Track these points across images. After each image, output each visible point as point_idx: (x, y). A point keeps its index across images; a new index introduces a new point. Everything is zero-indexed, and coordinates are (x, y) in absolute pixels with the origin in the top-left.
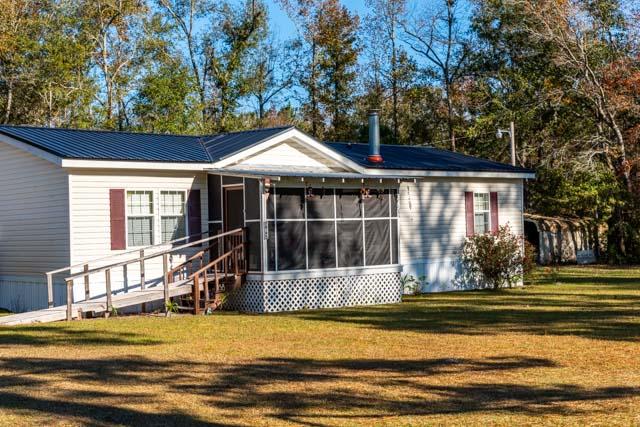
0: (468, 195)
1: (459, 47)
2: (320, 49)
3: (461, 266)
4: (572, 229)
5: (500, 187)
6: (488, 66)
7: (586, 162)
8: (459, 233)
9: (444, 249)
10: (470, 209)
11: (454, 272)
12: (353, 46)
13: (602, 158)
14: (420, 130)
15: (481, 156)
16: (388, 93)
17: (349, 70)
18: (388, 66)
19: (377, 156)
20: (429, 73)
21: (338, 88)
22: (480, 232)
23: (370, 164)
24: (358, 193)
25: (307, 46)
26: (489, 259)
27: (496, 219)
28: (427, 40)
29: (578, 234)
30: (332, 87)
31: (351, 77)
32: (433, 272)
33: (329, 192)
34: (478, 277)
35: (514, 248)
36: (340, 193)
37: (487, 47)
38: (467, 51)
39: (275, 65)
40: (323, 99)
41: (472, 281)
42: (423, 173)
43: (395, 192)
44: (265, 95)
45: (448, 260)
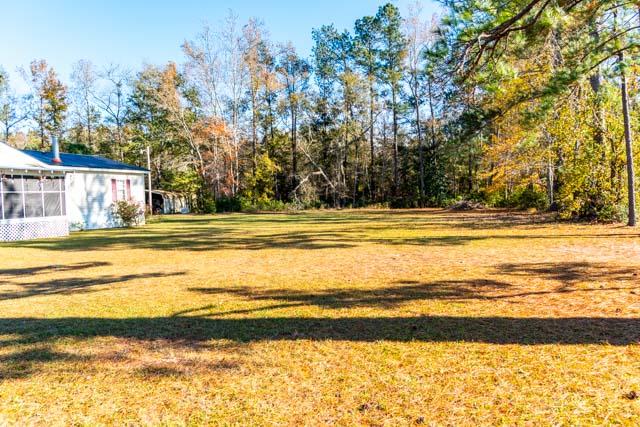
0: (114, 181)
1: (125, 108)
2: (45, 101)
3: (111, 215)
4: (180, 197)
5: (130, 177)
6: (137, 119)
7: (184, 168)
8: (108, 201)
9: (101, 208)
10: (114, 188)
11: (106, 218)
12: (65, 100)
13: (191, 166)
16: (86, 128)
17: (63, 113)
18: (85, 113)
19: (57, 158)
20: (110, 120)
21: (56, 123)
22: (120, 199)
23: (53, 163)
24: (38, 178)
25: (37, 98)
26: (127, 214)
27: (129, 192)
28: (107, 103)
29: (183, 199)
30: (52, 122)
31: (64, 117)
32: (94, 219)
33: (19, 177)
34: (120, 220)
35: (138, 206)
36: (26, 177)
37: (136, 110)
38: (128, 112)
39: (16, 107)
40: (47, 128)
41: (116, 223)
43: (63, 178)
44: (9, 123)
45: (103, 212)
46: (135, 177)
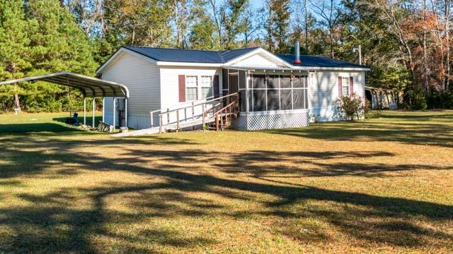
0: (340, 78)
1: (336, 11)
2: (273, 12)
3: (336, 110)
4: (387, 94)
5: (353, 74)
6: (348, 20)
7: (394, 63)
8: (335, 95)
9: (328, 102)
10: (340, 84)
11: (333, 112)
12: (288, 10)
13: (401, 61)
14: (318, 49)
15: (345, 60)
16: (304, 32)
17: (286, 21)
18: (303, 20)
19: (298, 60)
20: (322, 23)
21: (281, 30)
22: (345, 95)
23: (295, 64)
24: (290, 77)
25: (267, 11)
26: (350, 107)
27: (352, 89)
28: (321, 8)
29: (390, 96)
30: (278, 29)
31: (287, 24)
32: (323, 113)
33: (277, 76)
34: (344, 115)
35: (360, 102)
36: (282, 77)
37: (348, 11)
38: (339, 13)
39: (252, 19)
40: (274, 35)
41: (341, 116)
42: (318, 68)
43: (307, 76)
44: (248, 33)
45: (330, 107)
46: (356, 74)
